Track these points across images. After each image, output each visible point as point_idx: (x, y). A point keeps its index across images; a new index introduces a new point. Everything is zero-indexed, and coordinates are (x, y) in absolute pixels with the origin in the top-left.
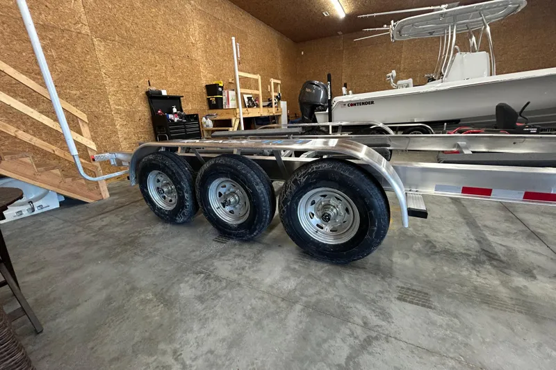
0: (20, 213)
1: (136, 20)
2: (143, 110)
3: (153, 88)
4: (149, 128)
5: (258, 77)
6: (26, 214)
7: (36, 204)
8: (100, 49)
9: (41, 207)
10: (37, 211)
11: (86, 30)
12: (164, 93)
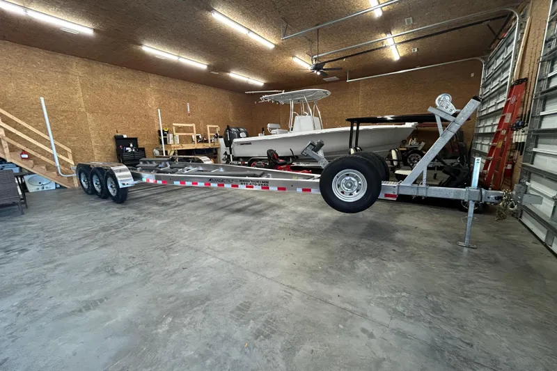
0: (38, 189)
1: (113, 101)
2: (112, 145)
3: (119, 134)
4: (115, 154)
5: (194, 125)
6: (40, 190)
7: (45, 186)
8: (90, 117)
9: (47, 188)
10: (45, 189)
11: (83, 110)
12: (125, 136)
